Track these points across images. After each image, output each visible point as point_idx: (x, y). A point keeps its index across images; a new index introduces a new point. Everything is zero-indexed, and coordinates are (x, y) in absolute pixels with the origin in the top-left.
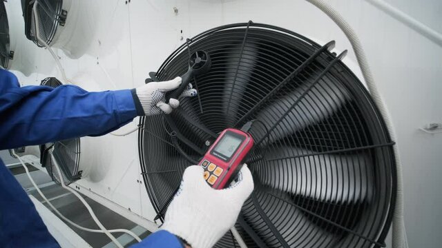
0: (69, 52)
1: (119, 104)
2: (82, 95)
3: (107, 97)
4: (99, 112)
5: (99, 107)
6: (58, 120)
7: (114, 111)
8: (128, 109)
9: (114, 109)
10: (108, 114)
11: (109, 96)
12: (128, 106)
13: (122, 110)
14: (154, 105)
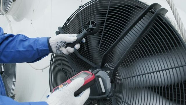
0: (16, 17)
1: (41, 45)
2: (24, 39)
3: (35, 41)
4: (30, 49)
5: (30, 46)
6: (13, 51)
7: (37, 48)
8: (44, 48)
9: (37, 47)
10: (34, 50)
11: (36, 40)
12: (44, 46)
13: (41, 48)
14: (58, 48)
